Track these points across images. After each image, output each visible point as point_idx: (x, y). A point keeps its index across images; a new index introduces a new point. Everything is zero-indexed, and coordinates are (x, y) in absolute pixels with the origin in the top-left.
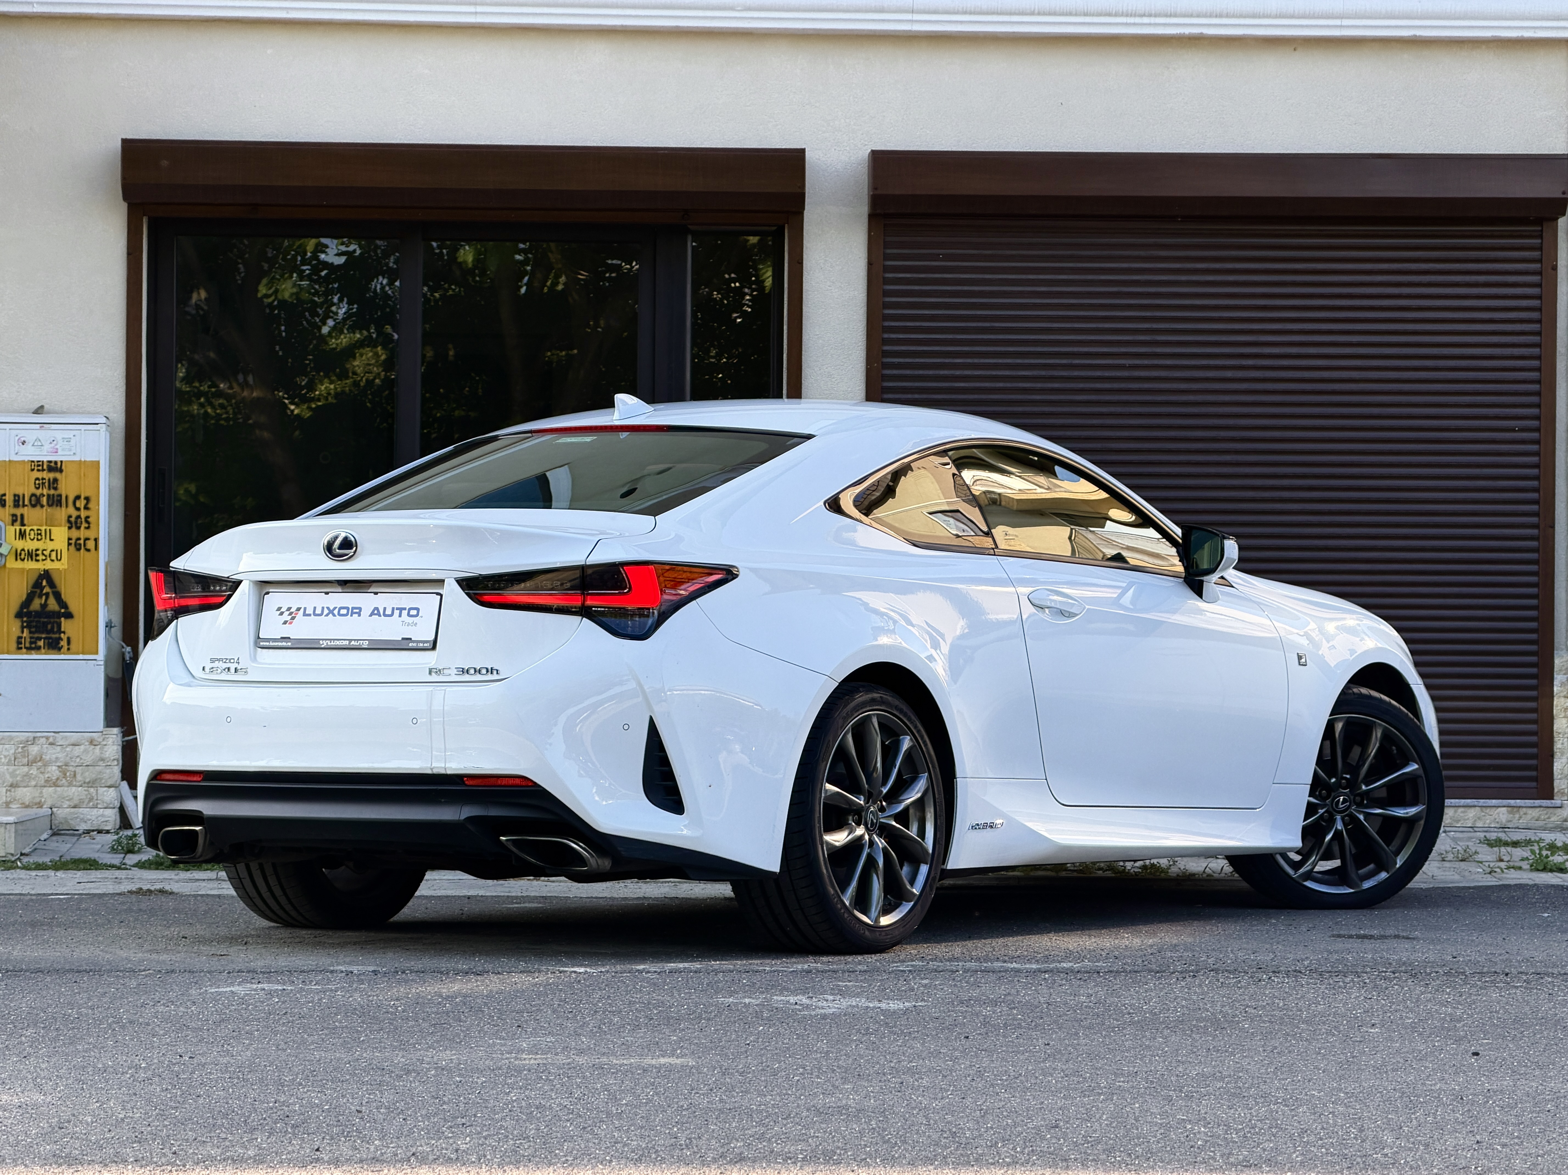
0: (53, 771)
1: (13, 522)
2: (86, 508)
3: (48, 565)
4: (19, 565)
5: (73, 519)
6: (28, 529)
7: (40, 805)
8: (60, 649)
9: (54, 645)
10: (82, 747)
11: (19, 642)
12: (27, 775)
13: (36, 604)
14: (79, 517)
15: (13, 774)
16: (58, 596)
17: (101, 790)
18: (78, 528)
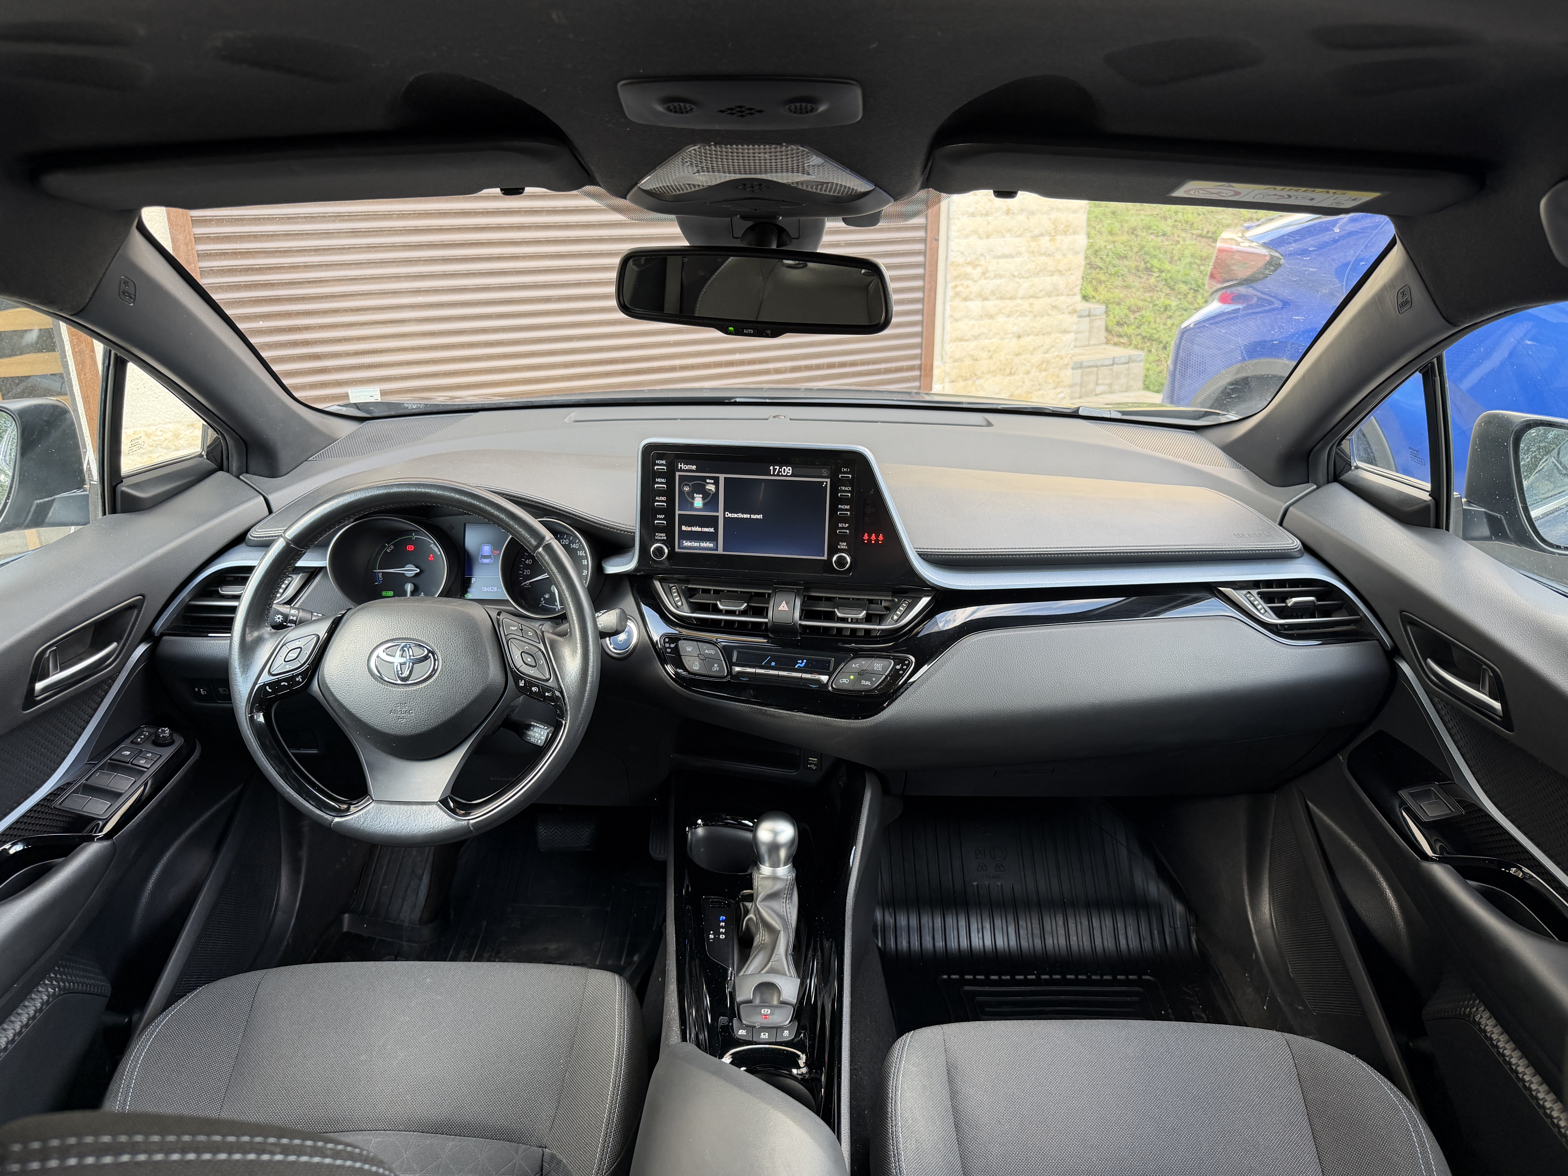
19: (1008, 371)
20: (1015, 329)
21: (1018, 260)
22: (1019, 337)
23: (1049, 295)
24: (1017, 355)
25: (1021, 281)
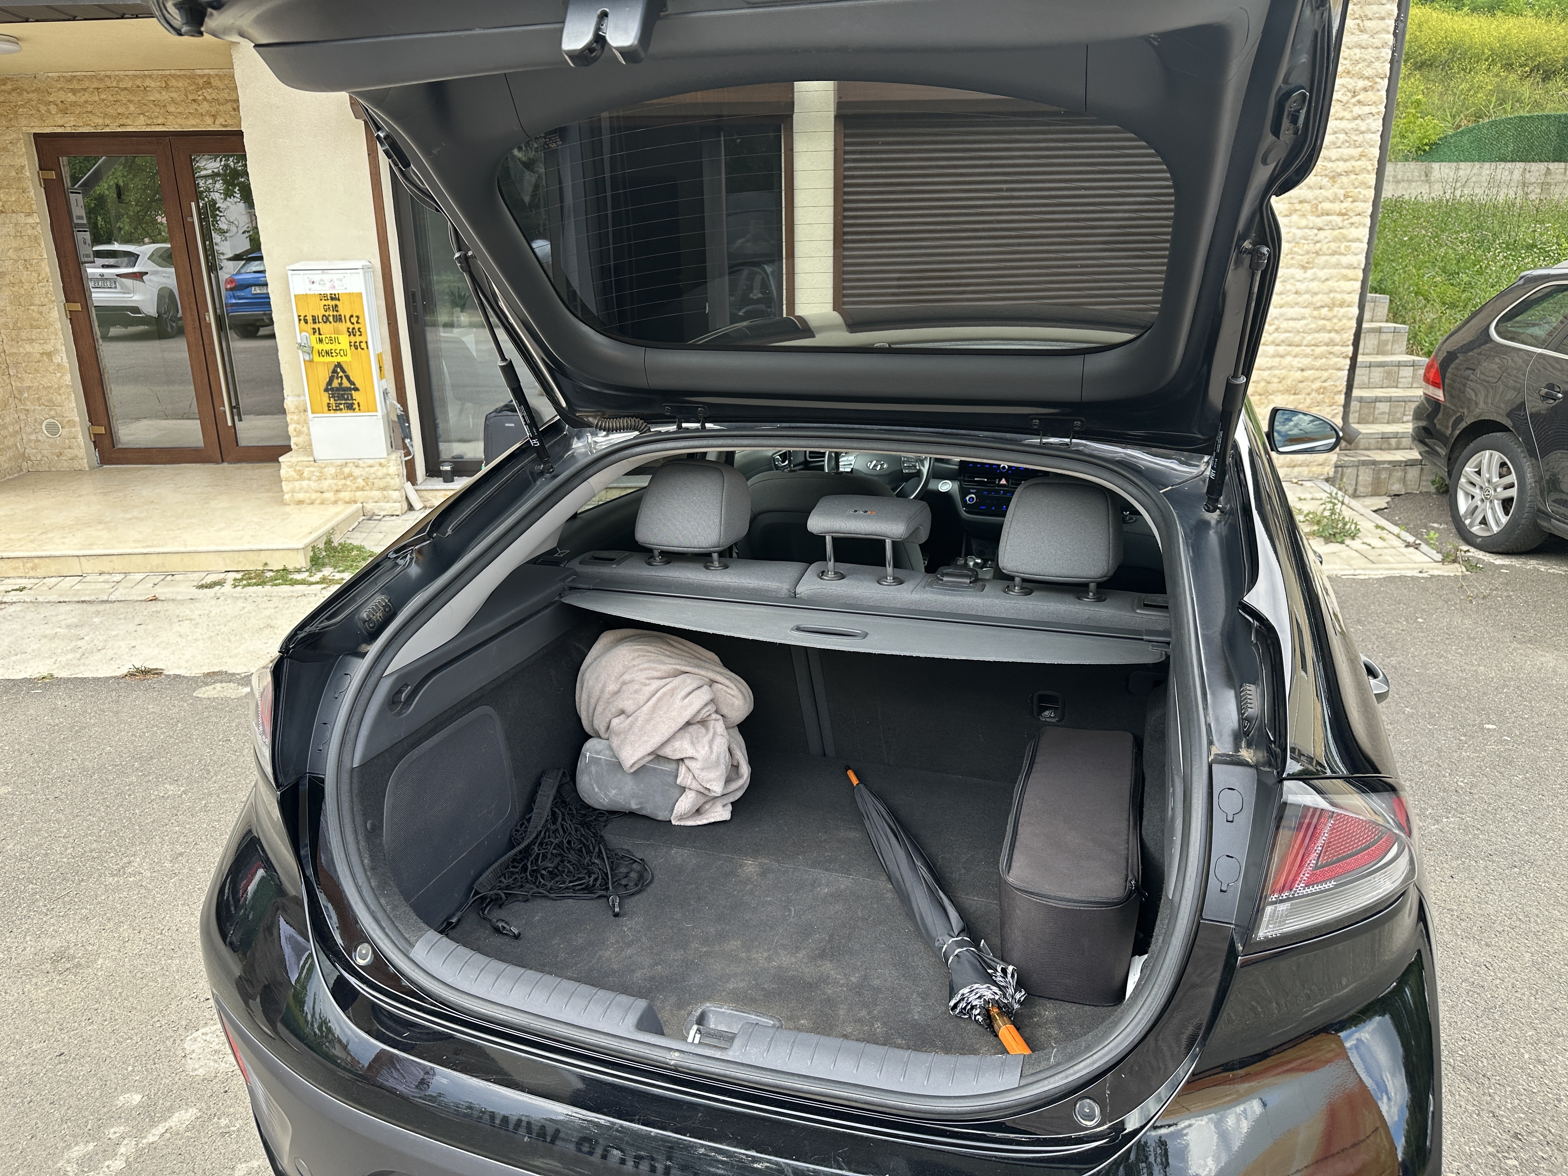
0: (360, 481)
1: (314, 333)
2: (357, 322)
3: (339, 359)
4: (321, 359)
5: (350, 330)
6: (324, 337)
7: (355, 502)
8: (354, 409)
9: (350, 407)
10: (375, 468)
11: (329, 407)
12: (345, 485)
13: (335, 384)
14: (354, 328)
15: (336, 485)
16: (348, 377)
17: (391, 492)
18: (355, 335)
19: (1293, 392)
20: (1300, 365)
21: (1303, 322)
22: (1302, 370)
23: (1327, 345)
24: (1301, 382)
25: (1305, 335)
